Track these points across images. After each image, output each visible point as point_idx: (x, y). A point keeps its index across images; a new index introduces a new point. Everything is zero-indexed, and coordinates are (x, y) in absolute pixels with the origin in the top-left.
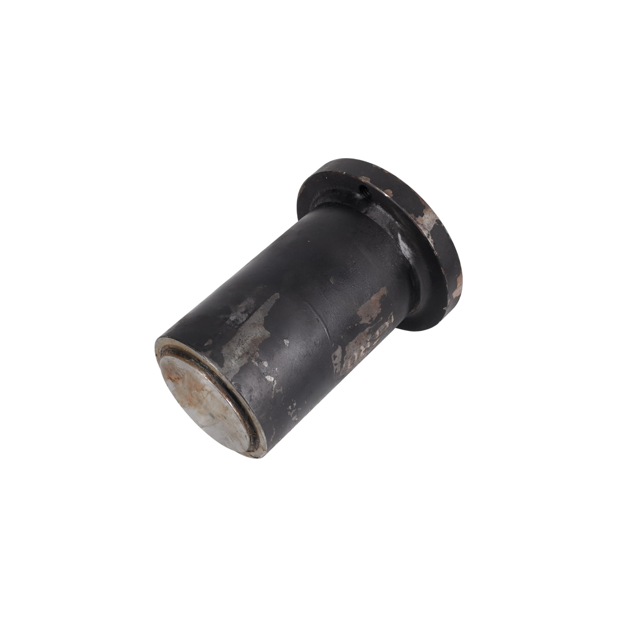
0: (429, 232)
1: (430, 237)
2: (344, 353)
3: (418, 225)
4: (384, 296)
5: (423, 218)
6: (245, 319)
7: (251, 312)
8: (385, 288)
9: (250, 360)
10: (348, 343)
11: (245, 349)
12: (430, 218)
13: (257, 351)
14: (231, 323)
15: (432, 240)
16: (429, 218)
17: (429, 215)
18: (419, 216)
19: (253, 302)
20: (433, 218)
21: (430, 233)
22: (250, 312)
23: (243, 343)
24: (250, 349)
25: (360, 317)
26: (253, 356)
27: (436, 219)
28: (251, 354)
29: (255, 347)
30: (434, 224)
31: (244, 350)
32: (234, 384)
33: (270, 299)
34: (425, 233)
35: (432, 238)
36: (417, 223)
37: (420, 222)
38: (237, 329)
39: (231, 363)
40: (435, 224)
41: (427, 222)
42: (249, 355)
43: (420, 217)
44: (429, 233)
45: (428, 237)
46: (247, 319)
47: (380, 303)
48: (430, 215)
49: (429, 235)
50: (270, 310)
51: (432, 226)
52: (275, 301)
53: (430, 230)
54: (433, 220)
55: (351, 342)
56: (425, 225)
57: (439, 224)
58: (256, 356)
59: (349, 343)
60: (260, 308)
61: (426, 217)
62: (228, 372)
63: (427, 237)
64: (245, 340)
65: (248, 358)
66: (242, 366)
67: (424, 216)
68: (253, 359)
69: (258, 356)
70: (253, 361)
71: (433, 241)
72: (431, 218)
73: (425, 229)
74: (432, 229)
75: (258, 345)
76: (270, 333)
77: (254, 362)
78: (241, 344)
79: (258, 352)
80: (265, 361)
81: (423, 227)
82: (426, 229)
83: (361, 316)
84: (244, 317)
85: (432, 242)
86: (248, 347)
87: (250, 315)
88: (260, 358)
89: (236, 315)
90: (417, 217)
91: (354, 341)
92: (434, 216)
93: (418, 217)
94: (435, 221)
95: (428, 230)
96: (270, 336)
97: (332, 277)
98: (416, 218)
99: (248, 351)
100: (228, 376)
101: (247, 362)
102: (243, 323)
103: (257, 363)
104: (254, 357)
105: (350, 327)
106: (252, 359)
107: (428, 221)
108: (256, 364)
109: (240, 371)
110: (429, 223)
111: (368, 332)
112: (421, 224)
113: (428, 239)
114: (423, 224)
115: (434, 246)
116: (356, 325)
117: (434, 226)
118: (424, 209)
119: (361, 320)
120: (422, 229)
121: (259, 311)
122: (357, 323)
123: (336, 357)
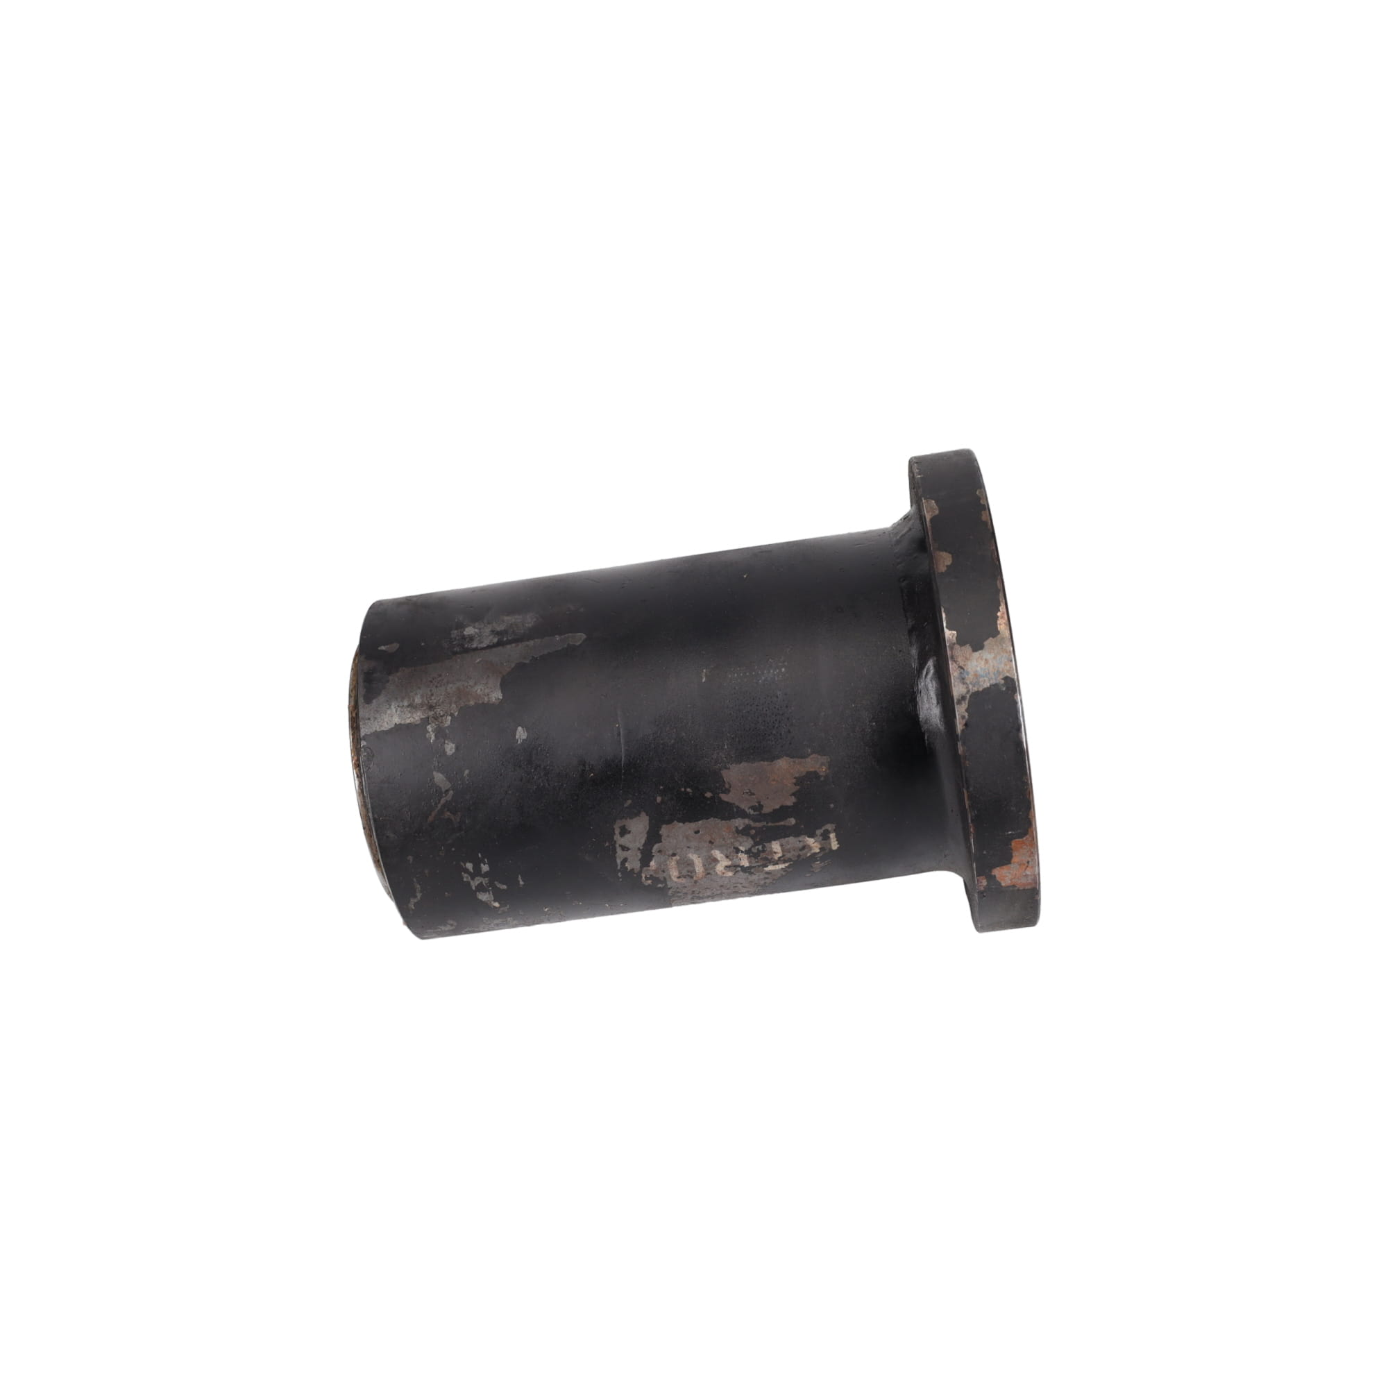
0: (968, 691)
1: (964, 705)
2: (653, 837)
3: (950, 663)
4: (815, 775)
5: (977, 654)
6: (485, 646)
7: (507, 640)
8: (825, 759)
9: (426, 721)
10: (673, 821)
11: (433, 698)
12: (992, 664)
13: (452, 715)
14: (457, 638)
15: (966, 714)
16: (990, 661)
17: (994, 658)
18: (967, 646)
19: (530, 625)
20: (1001, 670)
21: (970, 697)
22: (505, 639)
23: (439, 685)
24: (443, 702)
25: (727, 786)
26: (436, 719)
27: (1008, 675)
28: (435, 713)
29: (454, 706)
30: (993, 682)
31: (430, 697)
32: (363, 746)
33: (563, 637)
34: (958, 690)
35: (967, 710)
36: (954, 658)
37: (959, 659)
38: (455, 653)
39: (388, 707)
40: (996, 685)
41: (979, 669)
42: (431, 713)
43: (968, 648)
44: (968, 696)
45: (959, 702)
46: (489, 647)
47: (795, 784)
48: (998, 658)
49: (963, 698)
50: (541, 657)
51: (987, 685)
52: (566, 646)
53: (976, 689)
54: (998, 671)
55: (681, 824)
56: (968, 673)
57: (1008, 688)
58: (442, 722)
59: (675, 822)
60: (528, 643)
61: (984, 657)
62: (369, 719)
63: (956, 699)
64: (448, 683)
65: (423, 717)
66: (403, 722)
67: (980, 651)
68: (433, 725)
69: (446, 725)
70: (429, 728)
71: (967, 717)
72: (993, 666)
73: (963, 680)
74: (981, 689)
75: (462, 704)
76: (501, 698)
77: (430, 730)
78: (436, 684)
79: (452, 718)
80: (453, 743)
81: (961, 673)
82: (963, 683)
83: (729, 783)
84: (489, 641)
85: (963, 717)
86: (442, 697)
87: (500, 644)
88: (447, 731)
89: (480, 629)
90: (961, 645)
91: (693, 826)
92: (1006, 665)
93: (963, 648)
94: (1001, 677)
95: (967, 688)
96: (497, 702)
98: (959, 647)
99: (436, 703)
100: (364, 726)
101: (419, 722)
102: (476, 649)
103: (436, 736)
104: (437, 723)
105: (688, 790)
106: (429, 724)
107: (981, 669)
108: (431, 738)
109: (390, 731)
110: (981, 673)
111: (740, 828)
112: (962, 664)
113: (957, 707)
114: (965, 668)
115: (963, 731)
116: (708, 795)
117: (991, 685)
118: (993, 637)
119: (727, 791)
120: (954, 677)
121: (521, 646)
122: (711, 792)
123: (629, 832)
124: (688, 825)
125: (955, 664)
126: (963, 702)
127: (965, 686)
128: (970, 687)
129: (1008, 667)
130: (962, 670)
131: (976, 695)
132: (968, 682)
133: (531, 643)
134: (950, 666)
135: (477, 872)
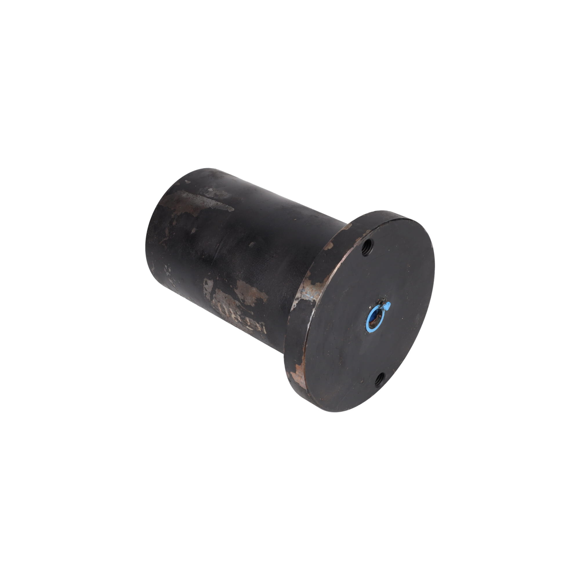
0: (301, 297)
1: (297, 302)
2: (214, 291)
4: (262, 301)
5: (311, 286)
6: (208, 196)
7: (216, 198)
8: (267, 297)
9: (174, 210)
13: (182, 213)
14: (205, 190)
16: (313, 291)
17: (316, 291)
18: (311, 281)
19: (225, 198)
20: (314, 296)
26: (177, 211)
27: (315, 299)
28: (178, 209)
30: (310, 299)
33: (228, 206)
34: (298, 295)
35: (297, 304)
36: (303, 282)
38: (199, 194)
40: (310, 301)
41: (308, 291)
44: (300, 299)
45: (296, 300)
47: (256, 300)
49: (298, 299)
50: (217, 209)
51: (307, 299)
52: (227, 210)
53: (303, 298)
55: (222, 292)
56: (304, 291)
57: (312, 305)
59: (220, 290)
61: (313, 289)
63: (295, 298)
65: (175, 208)
67: (313, 286)
69: (178, 215)
71: (296, 306)
72: (313, 294)
73: (301, 292)
74: (305, 299)
81: (302, 289)
82: (301, 294)
83: (238, 286)
84: (212, 195)
85: (294, 306)
87: (212, 198)
88: (177, 217)
89: (213, 191)
90: (309, 279)
94: (313, 299)
95: (301, 296)
97: (255, 242)
98: (307, 279)
101: (172, 209)
102: (205, 196)
104: (177, 213)
105: (226, 281)
106: (175, 212)
108: (172, 217)
110: (308, 294)
111: (238, 305)
112: (305, 286)
113: (295, 301)
114: (305, 288)
115: (292, 311)
116: (231, 286)
117: (308, 300)
118: (320, 283)
119: (237, 289)
120: (300, 289)
121: (216, 202)
122: (232, 286)
123: (208, 284)
124: (225, 294)
125: (303, 285)
126: (297, 300)
127: (301, 295)
128: (302, 296)
129: (317, 297)
130: (303, 288)
131: (302, 300)
132: (303, 294)
133: (219, 203)
134: (301, 285)
135: (168, 271)
